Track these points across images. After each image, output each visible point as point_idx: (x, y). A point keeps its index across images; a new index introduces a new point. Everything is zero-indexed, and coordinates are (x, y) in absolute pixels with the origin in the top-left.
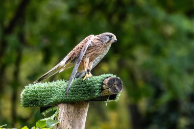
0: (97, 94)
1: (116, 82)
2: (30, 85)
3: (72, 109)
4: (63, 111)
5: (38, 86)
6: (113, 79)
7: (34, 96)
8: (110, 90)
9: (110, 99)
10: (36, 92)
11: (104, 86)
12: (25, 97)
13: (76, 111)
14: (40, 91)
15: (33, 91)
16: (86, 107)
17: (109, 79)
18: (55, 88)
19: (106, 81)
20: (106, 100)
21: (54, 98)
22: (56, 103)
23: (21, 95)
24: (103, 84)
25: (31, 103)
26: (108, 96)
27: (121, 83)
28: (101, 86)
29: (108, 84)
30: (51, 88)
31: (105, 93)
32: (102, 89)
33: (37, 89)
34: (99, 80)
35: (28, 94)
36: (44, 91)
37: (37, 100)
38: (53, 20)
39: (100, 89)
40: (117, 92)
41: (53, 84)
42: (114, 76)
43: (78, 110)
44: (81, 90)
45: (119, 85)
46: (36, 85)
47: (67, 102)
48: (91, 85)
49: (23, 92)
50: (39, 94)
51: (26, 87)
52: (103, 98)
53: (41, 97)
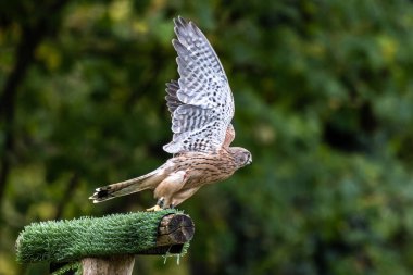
0: (148, 243)
1: (183, 223)
2: (33, 225)
3: (104, 268)
4: (90, 271)
5: (47, 226)
6: (179, 218)
7: (39, 244)
8: (171, 236)
9: (172, 252)
10: (44, 237)
11: (162, 229)
12: (24, 244)
13: (112, 272)
14: (51, 236)
15: (38, 235)
16: (129, 265)
17: (170, 217)
18: (77, 231)
19: (167, 220)
20: (164, 254)
21: (75, 248)
22: (78, 257)
23: (18, 242)
24: (160, 225)
25: (35, 256)
26: (168, 246)
27: (191, 226)
28: (157, 229)
29: (170, 225)
30: (70, 230)
31: (164, 241)
32: (158, 235)
33: (45, 232)
34: (153, 219)
35: (29, 240)
36: (58, 236)
37: (44, 251)
38: (65, 112)
39: (155, 235)
40: (185, 240)
41: (74, 223)
42: (181, 213)
43: (115, 270)
44: (122, 236)
45: (188, 227)
46: (43, 225)
47: (97, 256)
48: (139, 227)
49: (21, 237)
50: (49, 240)
51: (27, 228)
52: (160, 250)
53: (51, 246)
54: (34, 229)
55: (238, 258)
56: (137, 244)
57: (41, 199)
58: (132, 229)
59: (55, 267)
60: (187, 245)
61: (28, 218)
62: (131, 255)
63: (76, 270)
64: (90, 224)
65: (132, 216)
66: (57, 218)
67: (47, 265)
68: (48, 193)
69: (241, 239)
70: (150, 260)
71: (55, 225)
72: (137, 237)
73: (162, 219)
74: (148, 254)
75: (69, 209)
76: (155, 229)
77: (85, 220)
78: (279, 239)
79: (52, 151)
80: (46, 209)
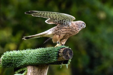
0: (54, 60)
1: (68, 52)
2: (7, 52)
3: (36, 70)
4: (30, 71)
5: (13, 53)
6: (67, 50)
7: (10, 60)
8: (64, 57)
9: (64, 63)
10: (12, 57)
11: (60, 54)
12: (4, 60)
13: (39, 71)
15: (9, 57)
16: (46, 69)
17: (63, 49)
19: (62, 51)
20: (61, 64)
21: (24, 62)
22: (26, 65)
23: (1, 59)
24: (59, 52)
25: (8, 65)
26: (62, 61)
27: (71, 53)
28: (58, 54)
29: (63, 53)
30: (22, 54)
31: (61, 59)
32: (58, 56)
33: (12, 55)
34: (56, 50)
35: (6, 59)
36: (17, 57)
37: (11, 63)
39: (57, 56)
40: (69, 59)
41: (24, 52)
42: (68, 47)
43: (41, 71)
44: (43, 57)
45: (70, 53)
46: (11, 52)
47: (33, 65)
48: (50, 53)
49: (2, 57)
50: (14, 58)
51: (4, 53)
52: (59, 63)
53: (15, 61)
54: (7, 54)
55: (91, 66)
56: (50, 60)
57: (10, 42)
58: (47, 54)
59: (16, 69)
60: (70, 60)
61: (5, 49)
62: (47, 65)
63: (25, 71)
64: (30, 52)
65: (48, 49)
66: (17, 49)
67: (13, 68)
68: (13, 39)
69: (92, 58)
70: (55, 66)
71: (16, 52)
72: (49, 57)
73: (60, 50)
74: (54, 64)
75: (22, 46)
76: (57, 54)
77: (28, 50)
78: (108, 58)
79: (15, 23)
80: (12, 46)
